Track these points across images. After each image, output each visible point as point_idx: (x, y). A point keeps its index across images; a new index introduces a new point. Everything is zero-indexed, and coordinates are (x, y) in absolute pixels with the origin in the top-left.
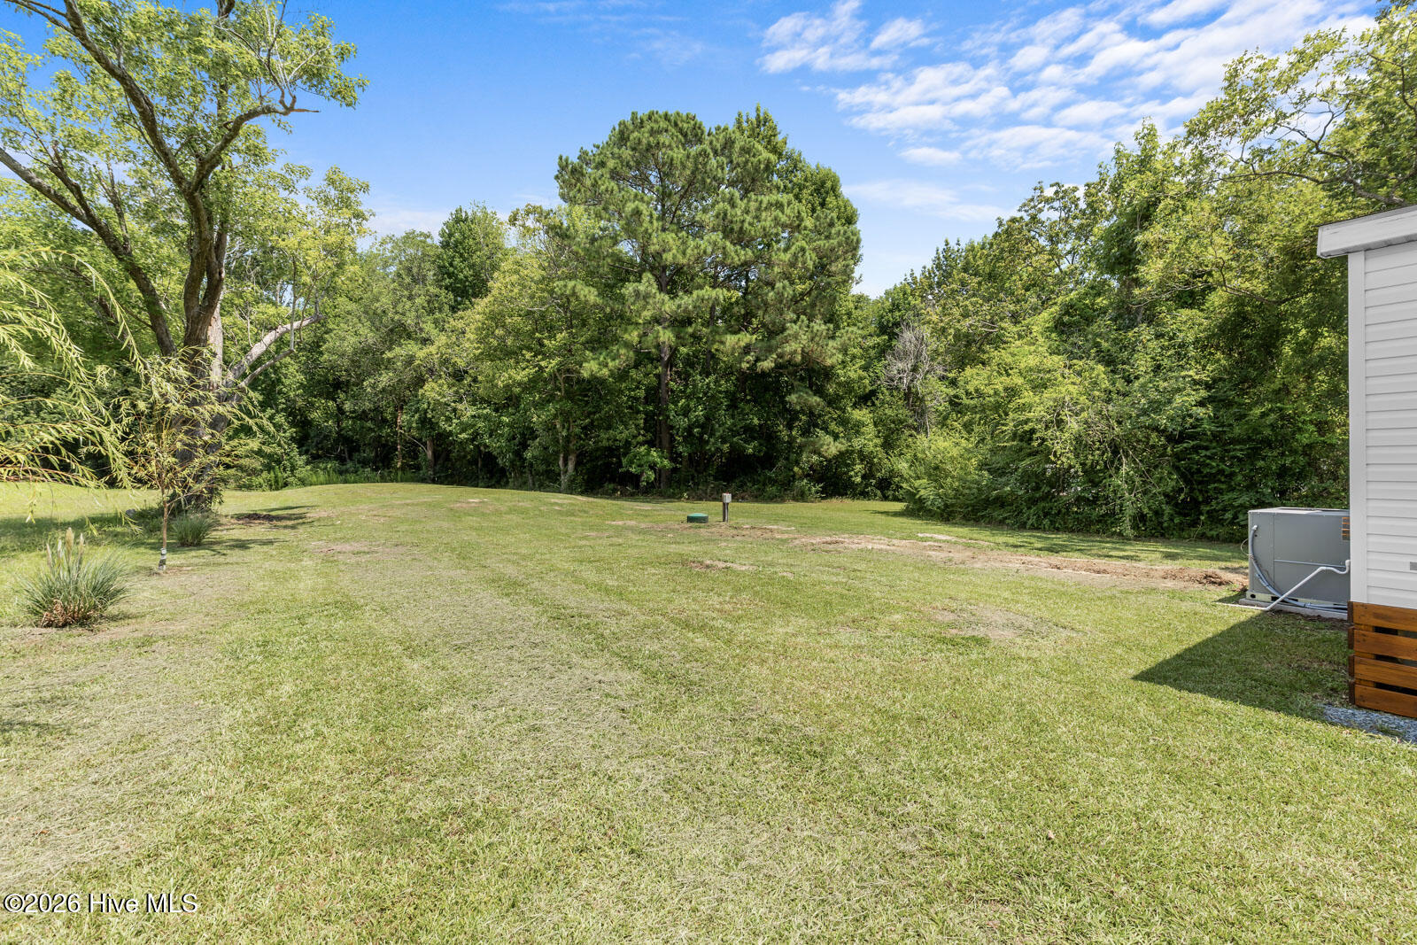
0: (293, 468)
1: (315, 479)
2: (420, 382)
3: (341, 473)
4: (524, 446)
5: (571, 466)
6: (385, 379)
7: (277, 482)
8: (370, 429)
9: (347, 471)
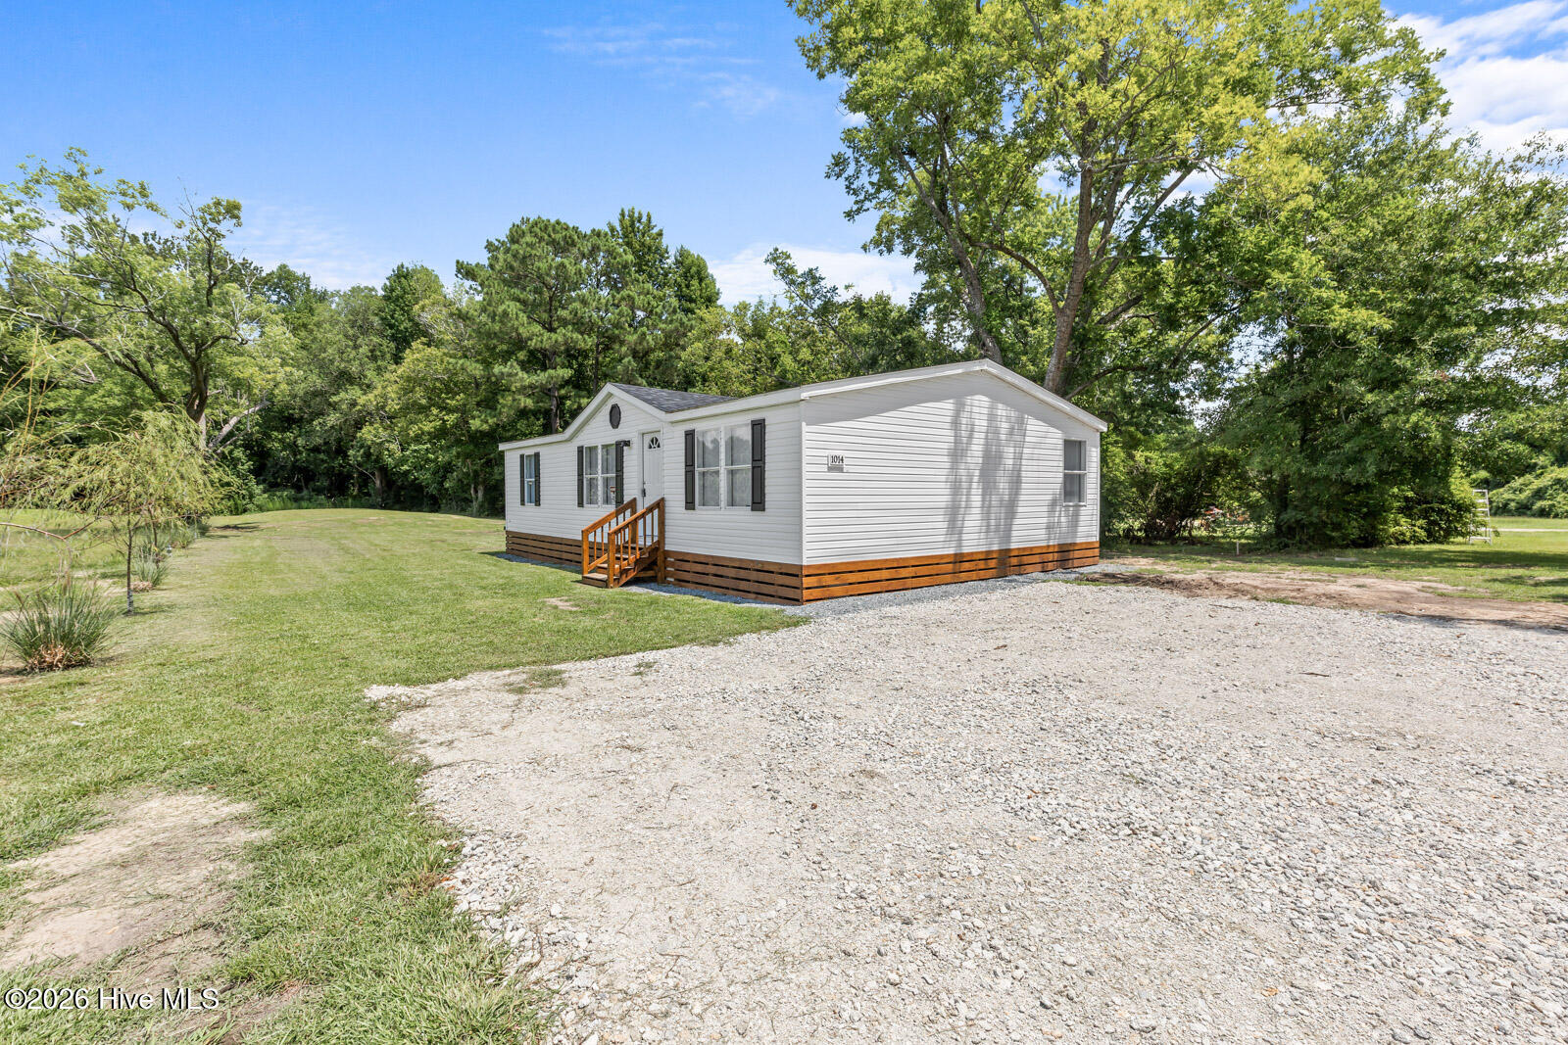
0: (251, 496)
1: (271, 505)
2: (359, 425)
3: (296, 500)
4: (444, 478)
5: (480, 494)
6: (333, 419)
7: (237, 508)
8: (322, 461)
9: (302, 499)
